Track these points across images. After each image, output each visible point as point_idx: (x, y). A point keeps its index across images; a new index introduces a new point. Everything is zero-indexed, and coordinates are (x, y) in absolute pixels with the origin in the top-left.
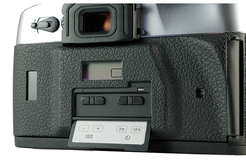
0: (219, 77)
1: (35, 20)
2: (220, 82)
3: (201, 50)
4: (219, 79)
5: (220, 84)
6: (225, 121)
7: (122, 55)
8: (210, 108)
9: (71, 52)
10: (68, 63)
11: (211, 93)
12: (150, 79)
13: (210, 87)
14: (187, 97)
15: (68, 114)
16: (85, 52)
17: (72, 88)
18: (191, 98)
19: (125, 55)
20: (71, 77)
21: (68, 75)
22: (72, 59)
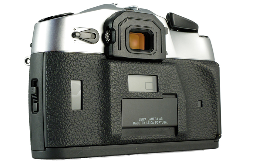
1: (75, 29)
7: (158, 71)
8: (206, 115)
9: (120, 65)
10: (117, 75)
11: (206, 104)
12: (176, 92)
13: (206, 99)
14: (193, 107)
15: (119, 122)
16: (131, 66)
17: (122, 98)
18: (196, 108)
19: (160, 71)
20: (120, 88)
21: (118, 86)
22: (121, 71)
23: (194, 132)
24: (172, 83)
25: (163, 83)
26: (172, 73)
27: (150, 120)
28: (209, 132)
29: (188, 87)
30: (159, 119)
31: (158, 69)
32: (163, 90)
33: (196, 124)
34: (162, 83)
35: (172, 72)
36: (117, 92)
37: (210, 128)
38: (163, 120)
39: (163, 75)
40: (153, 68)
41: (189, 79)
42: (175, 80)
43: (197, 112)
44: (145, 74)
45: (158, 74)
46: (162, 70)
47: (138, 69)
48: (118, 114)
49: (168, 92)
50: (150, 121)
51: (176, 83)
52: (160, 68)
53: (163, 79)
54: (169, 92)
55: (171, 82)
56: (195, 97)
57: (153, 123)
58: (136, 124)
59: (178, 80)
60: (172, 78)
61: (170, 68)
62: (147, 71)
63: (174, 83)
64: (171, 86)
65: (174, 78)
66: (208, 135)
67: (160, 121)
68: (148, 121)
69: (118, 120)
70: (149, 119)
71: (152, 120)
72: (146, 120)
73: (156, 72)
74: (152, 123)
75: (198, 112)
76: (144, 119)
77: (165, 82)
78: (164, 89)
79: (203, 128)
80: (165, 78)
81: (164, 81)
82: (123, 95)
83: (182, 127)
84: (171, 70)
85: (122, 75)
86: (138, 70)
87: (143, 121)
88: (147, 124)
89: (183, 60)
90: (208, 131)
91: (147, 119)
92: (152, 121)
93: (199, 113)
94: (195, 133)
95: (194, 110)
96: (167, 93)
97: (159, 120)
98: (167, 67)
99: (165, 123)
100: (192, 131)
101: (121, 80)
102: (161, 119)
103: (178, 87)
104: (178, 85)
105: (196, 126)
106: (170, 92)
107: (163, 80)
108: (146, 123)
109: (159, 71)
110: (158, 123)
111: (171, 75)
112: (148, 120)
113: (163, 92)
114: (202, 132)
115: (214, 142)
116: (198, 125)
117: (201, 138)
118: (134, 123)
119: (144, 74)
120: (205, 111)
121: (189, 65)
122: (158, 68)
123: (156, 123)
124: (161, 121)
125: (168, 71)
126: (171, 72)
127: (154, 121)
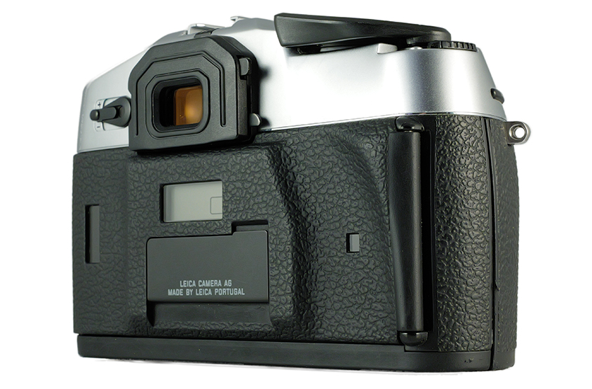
1: (99, 105)
7: (222, 170)
8: (371, 274)
9: (145, 167)
10: (139, 189)
11: (371, 243)
12: (266, 217)
13: (369, 230)
14: (333, 251)
15: (142, 289)
16: (166, 166)
17: (148, 237)
18: (338, 254)
19: (226, 168)
20: (145, 216)
21: (141, 213)
22: (145, 180)
23: (333, 321)
24: (255, 194)
25: (233, 196)
26: (257, 170)
27: (204, 285)
28: (378, 323)
29: (319, 201)
30: (223, 283)
31: (223, 164)
32: (234, 214)
33: (341, 298)
34: (231, 196)
35: (255, 168)
36: (138, 224)
37: (380, 310)
38: (232, 287)
39: (233, 178)
40: (211, 164)
41: (320, 178)
42: (263, 186)
43: (344, 266)
44: (194, 180)
45: (223, 176)
46: (232, 166)
47: (178, 171)
48: (140, 271)
49: (244, 217)
50: (204, 288)
51: (265, 193)
52: (226, 161)
53: (233, 187)
54: (247, 216)
55: (254, 192)
56: (338, 224)
57: (210, 293)
58: (174, 293)
59: (271, 186)
60: (255, 181)
61: (252, 158)
62: (197, 173)
63: (260, 195)
64: (252, 202)
65: (260, 182)
66: (374, 332)
67: (226, 287)
68: (198, 288)
69: (139, 284)
70: (201, 284)
71: (208, 285)
72: (194, 285)
73: (217, 171)
74: (207, 292)
75: (347, 266)
76: (191, 284)
77: (238, 194)
78: (235, 211)
79: (359, 310)
80: (239, 185)
81: (236, 190)
82: (149, 231)
83: (278, 306)
84: (252, 163)
85: (148, 186)
86: (179, 173)
87: (189, 288)
88: (197, 294)
89: (307, 130)
90: (375, 319)
91: (197, 283)
92: (208, 288)
93: (349, 270)
94: (337, 324)
95: (335, 261)
96: (241, 220)
97: (223, 287)
98: (244, 156)
99: (239, 292)
100: (329, 316)
101: (145, 198)
102: (228, 283)
103: (271, 203)
104: (271, 197)
105: (341, 303)
106: (249, 217)
107: (233, 189)
108: (194, 292)
109: (224, 168)
110: (222, 292)
111: (254, 175)
112: (200, 286)
113: (235, 219)
114: (358, 321)
115: (405, 351)
116: (345, 301)
117: (355, 338)
118: (170, 293)
119: (191, 180)
120: (366, 263)
121: (321, 142)
122: (222, 161)
123: (217, 293)
124: (228, 289)
125: (247, 166)
126: (252, 169)
127: (213, 289)
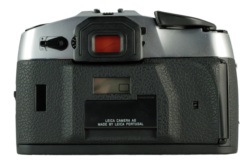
0: (212, 92)
1: (43, 39)
2: (213, 96)
3: (197, 70)
4: (212, 94)
5: (213, 97)
6: (217, 127)
27: (120, 121)
30: (131, 120)
38: (137, 122)
57: (124, 125)
58: (102, 125)
67: (133, 122)
68: (117, 123)
70: (118, 121)
72: (114, 121)
74: (122, 124)
76: (112, 121)
88: (116, 125)
91: (116, 121)
92: (122, 122)
97: (131, 122)
99: (140, 124)
102: (135, 120)
108: (114, 124)
110: (130, 124)
118: (99, 125)
123: (127, 124)
124: (134, 123)
127: (125, 123)
